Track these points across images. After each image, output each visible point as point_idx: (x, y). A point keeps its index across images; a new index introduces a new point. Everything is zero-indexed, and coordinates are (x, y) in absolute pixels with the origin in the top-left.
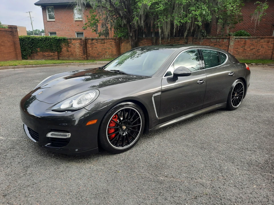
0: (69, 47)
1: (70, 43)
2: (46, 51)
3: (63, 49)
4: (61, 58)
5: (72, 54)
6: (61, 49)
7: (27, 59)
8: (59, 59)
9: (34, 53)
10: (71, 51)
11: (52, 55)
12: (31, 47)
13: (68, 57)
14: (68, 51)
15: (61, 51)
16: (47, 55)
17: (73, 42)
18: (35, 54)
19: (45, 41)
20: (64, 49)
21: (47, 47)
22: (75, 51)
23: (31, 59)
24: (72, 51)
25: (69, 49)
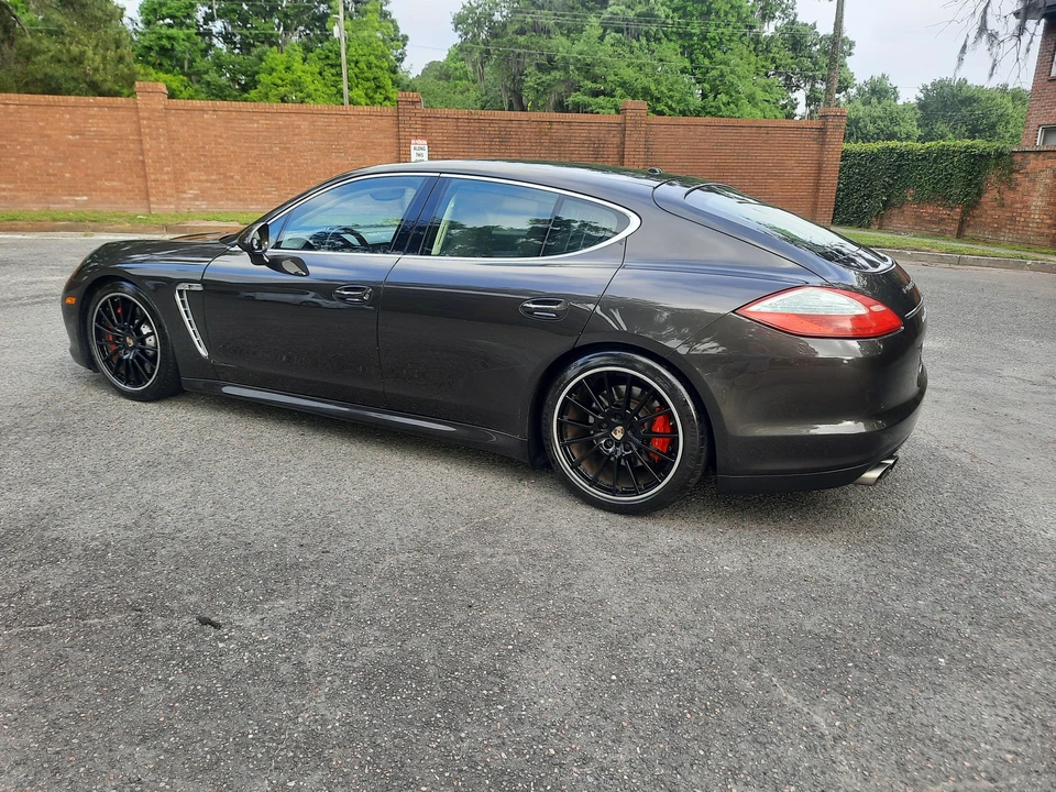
0: (1010, 188)
1: (1018, 171)
2: (929, 201)
3: (987, 195)
4: (969, 232)
5: (1012, 220)
6: (979, 195)
7: (868, 227)
8: (960, 235)
9: (893, 205)
10: (1010, 206)
11: (944, 219)
12: (890, 185)
13: (996, 231)
14: (1003, 206)
15: (977, 202)
16: (930, 214)
17: (1033, 163)
18: (896, 211)
19: (935, 160)
20: (989, 196)
21: (937, 184)
22: (1027, 207)
23: (880, 228)
24: (1018, 205)
25: (1009, 196)
